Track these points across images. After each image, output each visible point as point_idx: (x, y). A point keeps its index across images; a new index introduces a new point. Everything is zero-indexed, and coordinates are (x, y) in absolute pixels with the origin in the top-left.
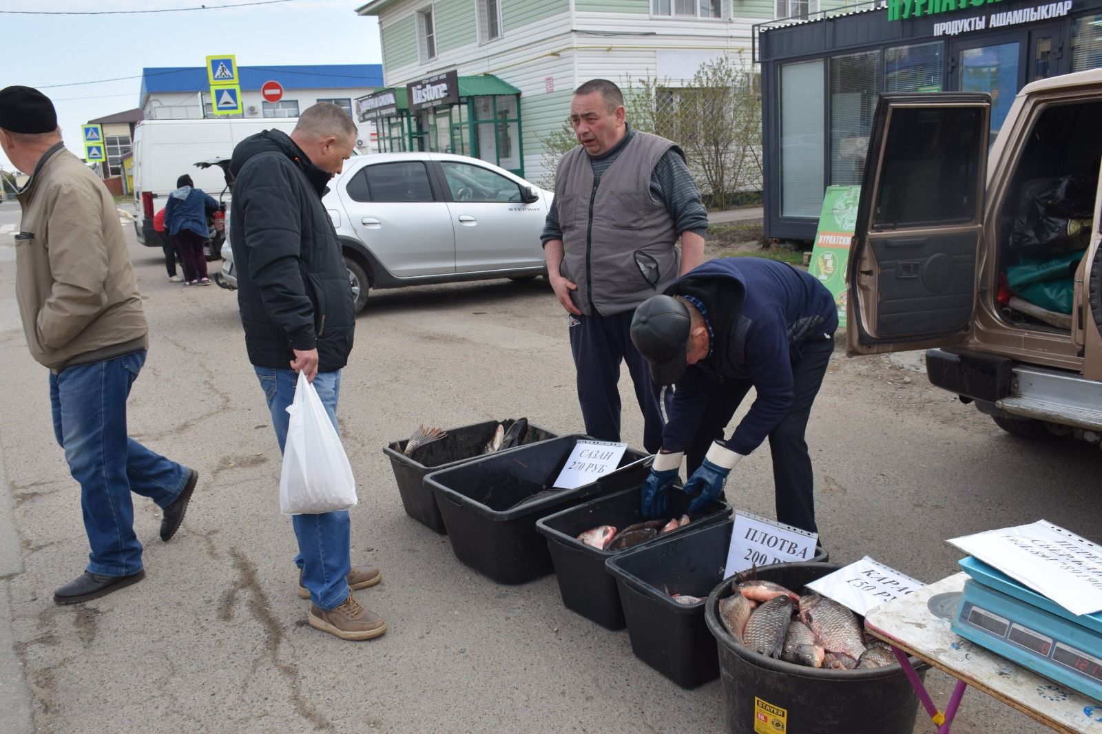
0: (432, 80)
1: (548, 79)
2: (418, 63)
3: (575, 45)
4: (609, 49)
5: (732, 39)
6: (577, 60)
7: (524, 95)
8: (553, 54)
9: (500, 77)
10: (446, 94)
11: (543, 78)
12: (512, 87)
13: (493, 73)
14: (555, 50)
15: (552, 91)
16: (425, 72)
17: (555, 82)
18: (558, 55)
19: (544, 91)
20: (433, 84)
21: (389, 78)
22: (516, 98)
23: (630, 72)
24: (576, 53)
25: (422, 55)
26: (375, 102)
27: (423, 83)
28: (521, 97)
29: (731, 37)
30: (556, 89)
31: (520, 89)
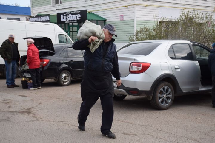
0: (72, 13)
1: (120, 16)
2: (51, 5)
3: (136, 4)
4: (146, 6)
5: (182, 5)
6: (136, 9)
7: (107, 21)
8: (126, 6)
9: (96, 13)
10: (80, 18)
11: (119, 15)
12: (102, 18)
13: (92, 12)
14: (126, 5)
15: (123, 20)
16: (55, 9)
17: (124, 17)
18: (127, 7)
19: (119, 20)
20: (72, 14)
21: (33, 10)
22: (104, 22)
23: (157, 15)
24: (136, 7)
25: (53, 2)
26: (38, 19)
27: (67, 13)
28: (106, 22)
29: (181, 4)
30: (124, 19)
31: (106, 18)
